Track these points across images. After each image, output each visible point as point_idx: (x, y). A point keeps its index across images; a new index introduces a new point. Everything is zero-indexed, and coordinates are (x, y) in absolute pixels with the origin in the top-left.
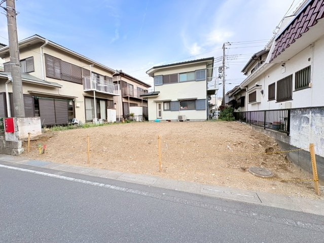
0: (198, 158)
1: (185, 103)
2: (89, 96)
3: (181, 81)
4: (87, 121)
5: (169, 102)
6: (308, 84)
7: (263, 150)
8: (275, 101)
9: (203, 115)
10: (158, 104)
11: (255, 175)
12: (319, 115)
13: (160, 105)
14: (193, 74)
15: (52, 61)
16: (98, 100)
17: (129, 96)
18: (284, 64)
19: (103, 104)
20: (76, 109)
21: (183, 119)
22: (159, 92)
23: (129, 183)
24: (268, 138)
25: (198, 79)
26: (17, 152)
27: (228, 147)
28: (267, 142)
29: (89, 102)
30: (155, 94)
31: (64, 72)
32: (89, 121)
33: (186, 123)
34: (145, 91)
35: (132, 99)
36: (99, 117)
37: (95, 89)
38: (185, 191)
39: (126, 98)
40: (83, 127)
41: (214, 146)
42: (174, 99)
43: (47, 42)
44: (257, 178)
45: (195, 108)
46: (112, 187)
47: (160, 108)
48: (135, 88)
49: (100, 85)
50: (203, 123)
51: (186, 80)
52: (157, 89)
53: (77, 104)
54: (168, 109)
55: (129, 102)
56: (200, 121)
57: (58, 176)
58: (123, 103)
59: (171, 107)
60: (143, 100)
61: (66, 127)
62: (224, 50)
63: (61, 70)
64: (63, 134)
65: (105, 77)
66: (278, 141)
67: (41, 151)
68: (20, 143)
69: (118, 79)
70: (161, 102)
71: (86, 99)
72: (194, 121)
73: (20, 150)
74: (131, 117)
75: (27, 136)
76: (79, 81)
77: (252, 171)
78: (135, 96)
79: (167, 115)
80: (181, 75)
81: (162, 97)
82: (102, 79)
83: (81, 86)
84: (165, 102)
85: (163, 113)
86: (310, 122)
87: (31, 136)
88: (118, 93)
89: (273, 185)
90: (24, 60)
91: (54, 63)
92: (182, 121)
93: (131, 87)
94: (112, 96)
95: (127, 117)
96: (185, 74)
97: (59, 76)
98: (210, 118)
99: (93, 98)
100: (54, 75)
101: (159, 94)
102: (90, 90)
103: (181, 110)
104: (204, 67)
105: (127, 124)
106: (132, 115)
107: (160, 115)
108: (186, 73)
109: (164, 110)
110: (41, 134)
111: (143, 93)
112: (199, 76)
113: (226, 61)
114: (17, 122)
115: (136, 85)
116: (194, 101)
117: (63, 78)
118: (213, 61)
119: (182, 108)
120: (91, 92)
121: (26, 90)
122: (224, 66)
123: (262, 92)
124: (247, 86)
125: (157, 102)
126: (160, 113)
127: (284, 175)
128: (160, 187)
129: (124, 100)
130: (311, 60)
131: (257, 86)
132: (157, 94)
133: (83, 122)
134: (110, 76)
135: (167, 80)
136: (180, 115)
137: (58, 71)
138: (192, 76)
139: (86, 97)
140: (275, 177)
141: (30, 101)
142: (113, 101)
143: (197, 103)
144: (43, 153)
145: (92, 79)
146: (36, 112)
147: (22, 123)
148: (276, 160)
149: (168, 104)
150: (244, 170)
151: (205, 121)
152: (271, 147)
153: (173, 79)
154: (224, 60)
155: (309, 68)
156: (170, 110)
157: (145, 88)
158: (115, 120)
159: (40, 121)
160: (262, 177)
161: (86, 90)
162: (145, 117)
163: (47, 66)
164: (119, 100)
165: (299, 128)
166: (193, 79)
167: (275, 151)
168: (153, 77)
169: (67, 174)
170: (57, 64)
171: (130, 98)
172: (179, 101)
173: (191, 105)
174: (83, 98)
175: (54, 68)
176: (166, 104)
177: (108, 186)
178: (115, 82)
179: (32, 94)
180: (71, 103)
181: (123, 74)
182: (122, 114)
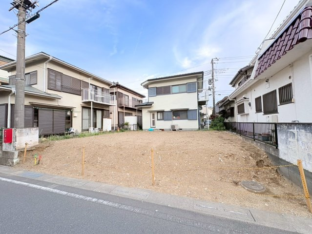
0: (190, 170)
1: (178, 113)
2: (86, 106)
3: (173, 92)
4: (83, 130)
5: (162, 112)
6: (291, 99)
7: (254, 162)
8: (263, 113)
9: (195, 124)
11: (248, 190)
12: (303, 131)
13: (153, 115)
14: (184, 86)
15: (54, 74)
16: (95, 110)
17: (124, 106)
18: (268, 80)
19: (99, 113)
20: (73, 118)
21: (176, 128)
22: (153, 103)
23: (122, 198)
24: (258, 150)
25: (189, 91)
26: (13, 163)
27: (220, 159)
28: (258, 154)
29: (86, 112)
30: (149, 105)
31: (65, 84)
32: (85, 130)
33: (178, 132)
34: (139, 101)
35: (127, 108)
36: (95, 126)
37: (93, 100)
38: (178, 207)
39: (122, 108)
40: (79, 137)
41: (206, 158)
42: (167, 109)
43: (51, 58)
44: (248, 192)
45: (187, 118)
46: (105, 203)
47: (153, 118)
48: (130, 98)
49: (97, 96)
50: (195, 132)
51: (178, 92)
52: (151, 100)
53: (75, 114)
55: (124, 111)
56: (192, 130)
57: (52, 190)
58: (118, 112)
59: (165, 117)
60: (137, 110)
61: (63, 137)
62: (213, 65)
63: (62, 82)
64: (59, 143)
65: (103, 89)
66: (267, 153)
67: (36, 162)
68: (16, 153)
69: (115, 90)
70: (155, 112)
71: (84, 109)
72: (186, 130)
74: (126, 126)
75: (24, 146)
76: (78, 93)
77: (245, 185)
78: (131, 106)
79: (160, 124)
80: (173, 87)
81: (155, 107)
82: (99, 90)
83: (80, 97)
84: (158, 112)
85: (157, 122)
86: (296, 137)
87: (28, 146)
88: (114, 103)
89: (266, 201)
90: (29, 73)
91: (56, 76)
92: (175, 130)
93: (126, 97)
94: (108, 106)
95: (122, 127)
96: (177, 87)
97: (60, 88)
98: (202, 127)
99: (90, 108)
100: (55, 87)
101: (153, 105)
102: (87, 101)
103: (174, 119)
104: (195, 80)
105: (121, 133)
106: (127, 124)
107: (154, 124)
108: (178, 85)
109: (158, 120)
110: (38, 144)
111: (137, 104)
112: (190, 89)
113: (215, 74)
114: (16, 133)
115: (131, 96)
116: (186, 111)
117: (64, 89)
118: (203, 75)
119: (174, 117)
120: (89, 103)
121: (27, 102)
122: (213, 79)
123: (250, 104)
124: (235, 98)
125: (150, 112)
126: (154, 121)
127: (276, 190)
128: (153, 202)
129: (120, 110)
130: (292, 78)
131: (245, 98)
132: (151, 105)
133: (80, 131)
134: (107, 87)
135: (160, 91)
136: (173, 124)
137: (59, 84)
138: (184, 88)
139: (83, 107)
140: (267, 192)
141: (31, 112)
142: (109, 110)
143: (189, 113)
144: (38, 163)
145: (91, 91)
146: (35, 122)
147: (21, 134)
148: (267, 173)
149: (162, 114)
150: (236, 184)
151: (197, 130)
152: (261, 159)
153: (166, 91)
154: (213, 74)
155: (290, 85)
156: (163, 119)
157: (140, 99)
158: (111, 129)
159: (38, 131)
160: (254, 192)
161: (84, 101)
162: (140, 126)
163: (49, 79)
164: (115, 110)
165: (286, 142)
166: (185, 91)
167: (265, 164)
168: (148, 88)
169: (61, 187)
170: (59, 77)
171: (126, 108)
172: (172, 111)
173: (184, 115)
174: (80, 109)
175: (55, 81)
176: (159, 114)
177: (101, 201)
178: (112, 93)
179: (33, 105)
180: (69, 113)
181: (120, 86)
182: (117, 123)
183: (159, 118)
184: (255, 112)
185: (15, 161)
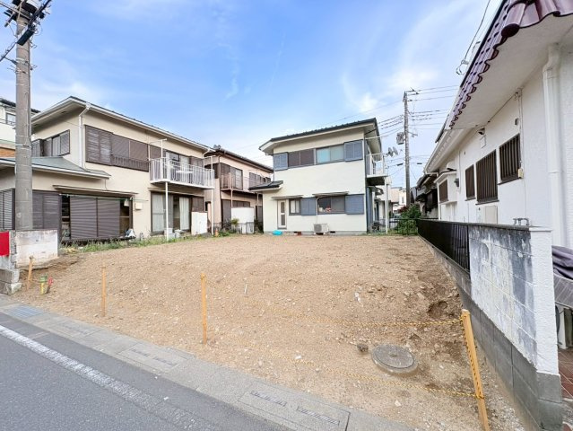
0: (290, 317)
1: (328, 202)
2: (158, 189)
3: (319, 161)
4: (153, 233)
5: (298, 199)
7: (423, 304)
8: (475, 201)
9: (359, 223)
10: (280, 203)
11: (378, 366)
13: (283, 205)
14: (340, 149)
15: (96, 135)
16: (176, 199)
17: (232, 190)
18: (483, 129)
19: (184, 203)
20: (135, 213)
21: (324, 230)
22: (282, 182)
24: (447, 279)
25: (349, 158)
26: (10, 289)
27: (357, 295)
28: (439, 289)
29: (158, 200)
30: (274, 186)
31: (117, 153)
32: (157, 234)
33: (328, 238)
34: (265, 180)
35: (237, 193)
36: (176, 224)
37: (168, 180)
39: (228, 192)
40: (144, 244)
41: (329, 292)
42: (307, 194)
43: (88, 107)
44: (378, 370)
45: (344, 211)
46: (91, 374)
47: (283, 210)
48: (246, 175)
49: (180, 172)
50: (361, 237)
51: (328, 160)
52: (276, 177)
53: (137, 205)
54: (298, 211)
55: (232, 198)
56: (353, 234)
58: (222, 200)
59: (303, 209)
61: (106, 245)
62: (406, 104)
63: (111, 149)
64: (99, 259)
65: (191, 159)
66: (459, 288)
67: (43, 290)
68: (16, 274)
69: (213, 160)
70: (285, 199)
71: (155, 197)
72: (344, 234)
73: (15, 285)
74: (233, 226)
75: (28, 261)
76: (144, 167)
77: (376, 356)
78: (246, 190)
79: (296, 223)
80: (319, 151)
81: (287, 191)
82: (184, 161)
83: (146, 175)
84: (291, 199)
85: (289, 218)
86: (490, 257)
87: (34, 261)
89: (404, 394)
90: (58, 136)
91: (99, 139)
92: (322, 234)
93: (238, 173)
94: (202, 190)
95: (227, 227)
96: (327, 150)
97: (108, 160)
99: (164, 193)
100: (100, 158)
101: (281, 186)
102: (159, 181)
103: (319, 213)
104: (361, 136)
105: (220, 239)
106: (235, 222)
107: (283, 223)
108: (328, 147)
109: (291, 214)
110: (56, 257)
111: (259, 183)
112: (350, 154)
113: (410, 122)
114: (16, 239)
115: (247, 170)
116: (344, 196)
117: (115, 162)
118: (376, 125)
119: (321, 209)
120: (162, 184)
121: (46, 185)
122: (406, 133)
123: (457, 182)
124: (438, 170)
125: (278, 199)
126: (283, 217)
129: (224, 197)
130: (519, 122)
131: (451, 170)
132: (278, 186)
133: (147, 234)
134: (200, 156)
136: (318, 223)
137: (106, 151)
138: (339, 153)
139: (153, 193)
140: (418, 373)
141: (55, 202)
142: (203, 198)
143: (348, 200)
144: (48, 292)
146: (64, 220)
147: (25, 240)
148: (444, 331)
149: (298, 203)
150: (363, 350)
151: (364, 235)
152: (444, 299)
153: (305, 159)
154: (406, 122)
155: (516, 140)
156: (300, 213)
157: (265, 175)
158: (206, 231)
159: (56, 236)
160: (389, 373)
161: (154, 181)
162: (258, 225)
163: (88, 144)
165: (479, 266)
166: (341, 157)
167: (447, 310)
168: (272, 155)
170: (106, 140)
171: (234, 192)
172: (316, 197)
173: (338, 205)
174: (148, 195)
175: (99, 147)
176: (293, 203)
177: (87, 370)
178: (208, 167)
179: (59, 190)
180: (126, 204)
181: (223, 152)
182: (220, 221)
183: (293, 211)
184: (466, 198)
185: (13, 286)
